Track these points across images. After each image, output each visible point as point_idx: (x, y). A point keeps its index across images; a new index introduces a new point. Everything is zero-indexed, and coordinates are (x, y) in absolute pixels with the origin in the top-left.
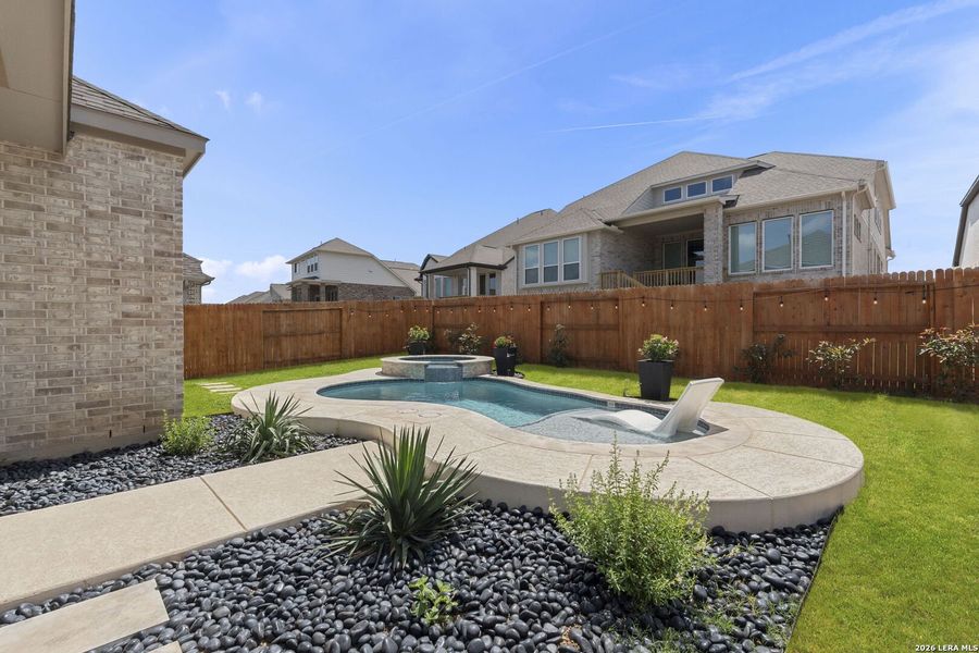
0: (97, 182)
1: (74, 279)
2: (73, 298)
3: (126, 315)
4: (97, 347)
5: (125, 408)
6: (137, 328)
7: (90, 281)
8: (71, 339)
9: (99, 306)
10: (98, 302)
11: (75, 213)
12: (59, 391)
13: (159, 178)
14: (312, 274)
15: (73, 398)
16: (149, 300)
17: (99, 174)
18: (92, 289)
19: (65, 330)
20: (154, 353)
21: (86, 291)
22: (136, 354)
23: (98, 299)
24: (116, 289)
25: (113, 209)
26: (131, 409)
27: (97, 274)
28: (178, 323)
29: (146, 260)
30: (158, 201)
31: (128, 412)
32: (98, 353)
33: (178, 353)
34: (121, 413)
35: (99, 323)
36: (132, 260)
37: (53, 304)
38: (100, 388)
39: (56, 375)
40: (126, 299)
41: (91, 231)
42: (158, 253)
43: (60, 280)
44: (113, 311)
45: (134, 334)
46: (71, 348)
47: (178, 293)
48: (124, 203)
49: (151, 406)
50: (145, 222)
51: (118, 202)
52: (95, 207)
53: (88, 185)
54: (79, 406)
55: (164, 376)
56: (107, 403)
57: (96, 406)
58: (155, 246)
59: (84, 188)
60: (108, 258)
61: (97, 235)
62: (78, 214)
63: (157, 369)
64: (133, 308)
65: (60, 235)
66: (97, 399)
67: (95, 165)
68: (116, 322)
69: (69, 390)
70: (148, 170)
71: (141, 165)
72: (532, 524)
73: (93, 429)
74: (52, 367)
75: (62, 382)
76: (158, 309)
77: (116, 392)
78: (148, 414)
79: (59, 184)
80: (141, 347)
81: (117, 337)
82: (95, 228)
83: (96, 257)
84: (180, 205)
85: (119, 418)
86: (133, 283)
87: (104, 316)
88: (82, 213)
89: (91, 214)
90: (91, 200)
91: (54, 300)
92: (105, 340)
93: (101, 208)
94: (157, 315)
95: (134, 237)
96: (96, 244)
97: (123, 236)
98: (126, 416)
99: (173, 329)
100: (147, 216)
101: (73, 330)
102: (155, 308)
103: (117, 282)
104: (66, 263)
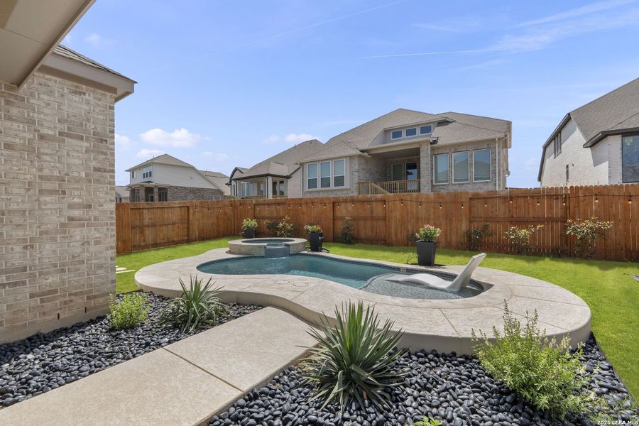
0: (46, 111)
1: (28, 190)
2: (27, 206)
3: (71, 219)
4: (48, 246)
5: (70, 294)
6: (80, 229)
7: (41, 192)
8: (25, 240)
9: (49, 212)
10: (48, 209)
11: (28, 136)
12: (15, 284)
13: (97, 110)
14: (147, 180)
15: (28, 290)
16: (90, 206)
17: (48, 104)
18: (43, 198)
19: (20, 233)
20: (93, 248)
21: (38, 200)
22: (78, 250)
23: (49, 206)
24: (63, 198)
25: (60, 134)
26: (75, 294)
27: (47, 186)
28: (111, 224)
29: (87, 175)
30: (95, 128)
31: (73, 298)
32: (48, 252)
33: (111, 248)
34: (67, 298)
35: (49, 226)
36: (75, 174)
37: (10, 212)
38: (50, 280)
39: (13, 272)
40: (71, 206)
41: (42, 150)
42: (96, 169)
43: (16, 191)
44: (61, 216)
45: (78, 234)
46: (26, 248)
47: (111, 201)
48: (69, 129)
49: (91, 291)
50: (85, 144)
51: (64, 127)
52: (45, 131)
53: (39, 113)
54: (32, 296)
55: (100, 267)
56: (55, 291)
57: (46, 295)
58: (93, 164)
59: (36, 115)
60: (56, 173)
61: (47, 154)
62: (31, 136)
63: (94, 261)
64: (76, 213)
65: (16, 154)
66: (48, 289)
67: (45, 97)
68: (63, 225)
69: (24, 283)
70: (88, 103)
71: (82, 99)
72: (436, 363)
73: (44, 314)
74: (9, 265)
75: (17, 277)
76: (96, 213)
77: (63, 282)
78: (89, 298)
79: (14, 111)
80: (83, 244)
81: (63, 237)
82: (46, 148)
83: (46, 172)
84: (113, 132)
85: (65, 303)
86: (76, 193)
87: (53, 220)
88: (34, 136)
89: (42, 137)
90: (42, 125)
91: (10, 208)
92: (54, 240)
93: (50, 132)
94: (96, 219)
95: (76, 157)
96: (46, 161)
97: (68, 155)
98: (72, 301)
99: (108, 229)
100: (87, 139)
101: (27, 233)
102: (94, 213)
103: (64, 193)
104: (21, 177)
